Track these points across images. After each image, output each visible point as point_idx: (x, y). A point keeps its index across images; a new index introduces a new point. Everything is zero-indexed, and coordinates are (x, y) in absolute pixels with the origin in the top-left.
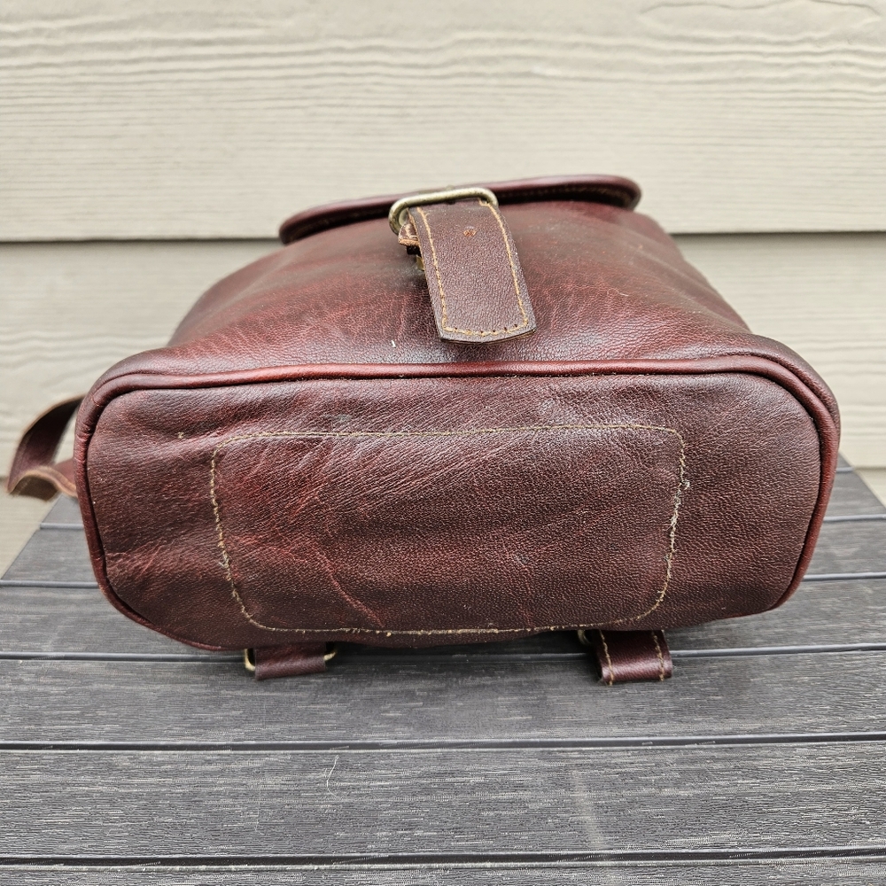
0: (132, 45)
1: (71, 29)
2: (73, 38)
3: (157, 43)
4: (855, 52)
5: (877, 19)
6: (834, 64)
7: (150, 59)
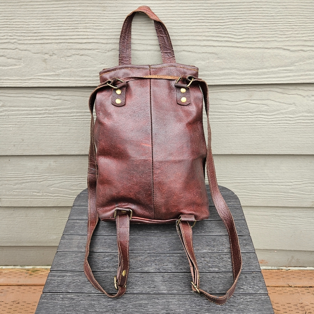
0: (71, 113)
1: (55, 109)
2: (55, 111)
3: (77, 112)
4: (262, 115)
5: (268, 107)
6: (256, 117)
7: (76, 116)
